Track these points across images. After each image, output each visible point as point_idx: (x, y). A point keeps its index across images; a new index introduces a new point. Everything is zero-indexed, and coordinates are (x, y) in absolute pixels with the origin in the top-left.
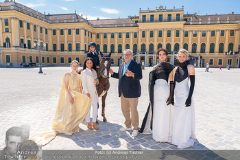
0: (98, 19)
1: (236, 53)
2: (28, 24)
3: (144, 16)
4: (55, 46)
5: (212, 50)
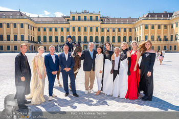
0: (39, 17)
3: (74, 17)
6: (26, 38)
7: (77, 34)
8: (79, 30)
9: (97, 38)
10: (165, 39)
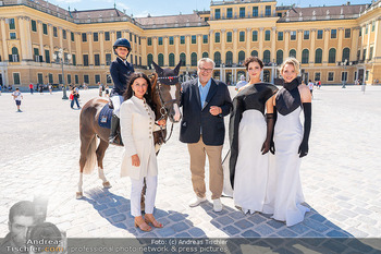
0: (149, 17)
1: (354, 63)
2: (45, 26)
3: (218, 11)
4: (86, 58)
5: (318, 60)
7: (223, 47)
8: (229, 38)
9: (267, 54)
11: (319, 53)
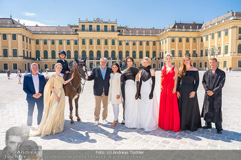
0: (37, 26)
1: (158, 59)
3: (83, 26)
5: (141, 57)
6: (20, 53)
8: (91, 43)
9: (113, 53)
10: (195, 54)
11: (141, 53)
